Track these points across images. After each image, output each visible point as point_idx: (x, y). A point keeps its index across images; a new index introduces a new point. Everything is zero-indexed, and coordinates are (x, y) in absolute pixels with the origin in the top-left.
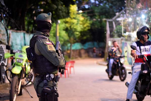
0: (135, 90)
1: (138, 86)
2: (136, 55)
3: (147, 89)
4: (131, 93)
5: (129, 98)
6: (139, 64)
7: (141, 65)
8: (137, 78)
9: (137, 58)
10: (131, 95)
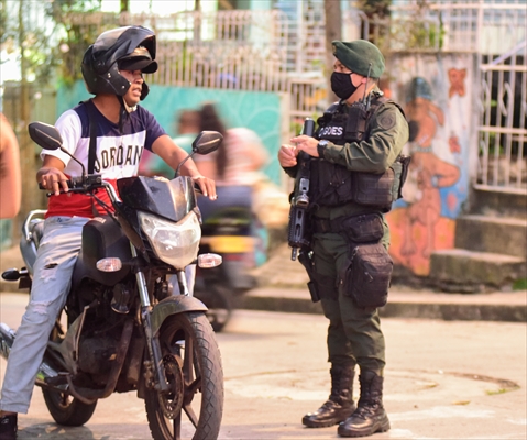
0: (46, 367)
1: (62, 348)
2: (55, 178)
3: (113, 357)
4: (26, 379)
5: (14, 410)
6: (73, 224)
7: (80, 231)
8: (60, 297)
9: (67, 189)
10: (23, 390)
